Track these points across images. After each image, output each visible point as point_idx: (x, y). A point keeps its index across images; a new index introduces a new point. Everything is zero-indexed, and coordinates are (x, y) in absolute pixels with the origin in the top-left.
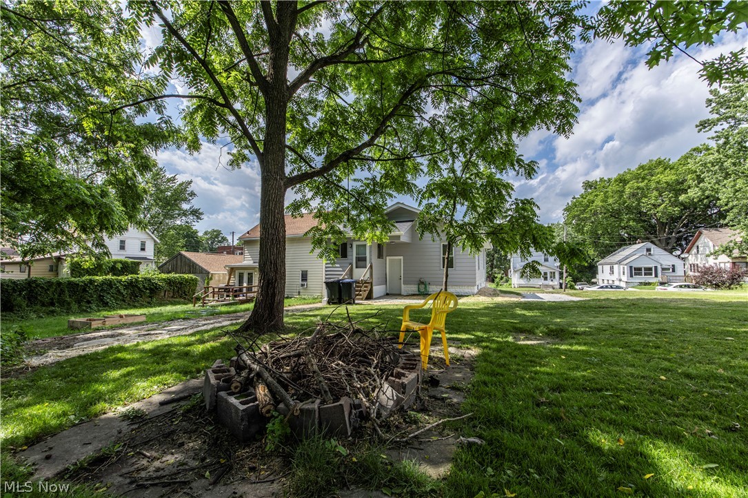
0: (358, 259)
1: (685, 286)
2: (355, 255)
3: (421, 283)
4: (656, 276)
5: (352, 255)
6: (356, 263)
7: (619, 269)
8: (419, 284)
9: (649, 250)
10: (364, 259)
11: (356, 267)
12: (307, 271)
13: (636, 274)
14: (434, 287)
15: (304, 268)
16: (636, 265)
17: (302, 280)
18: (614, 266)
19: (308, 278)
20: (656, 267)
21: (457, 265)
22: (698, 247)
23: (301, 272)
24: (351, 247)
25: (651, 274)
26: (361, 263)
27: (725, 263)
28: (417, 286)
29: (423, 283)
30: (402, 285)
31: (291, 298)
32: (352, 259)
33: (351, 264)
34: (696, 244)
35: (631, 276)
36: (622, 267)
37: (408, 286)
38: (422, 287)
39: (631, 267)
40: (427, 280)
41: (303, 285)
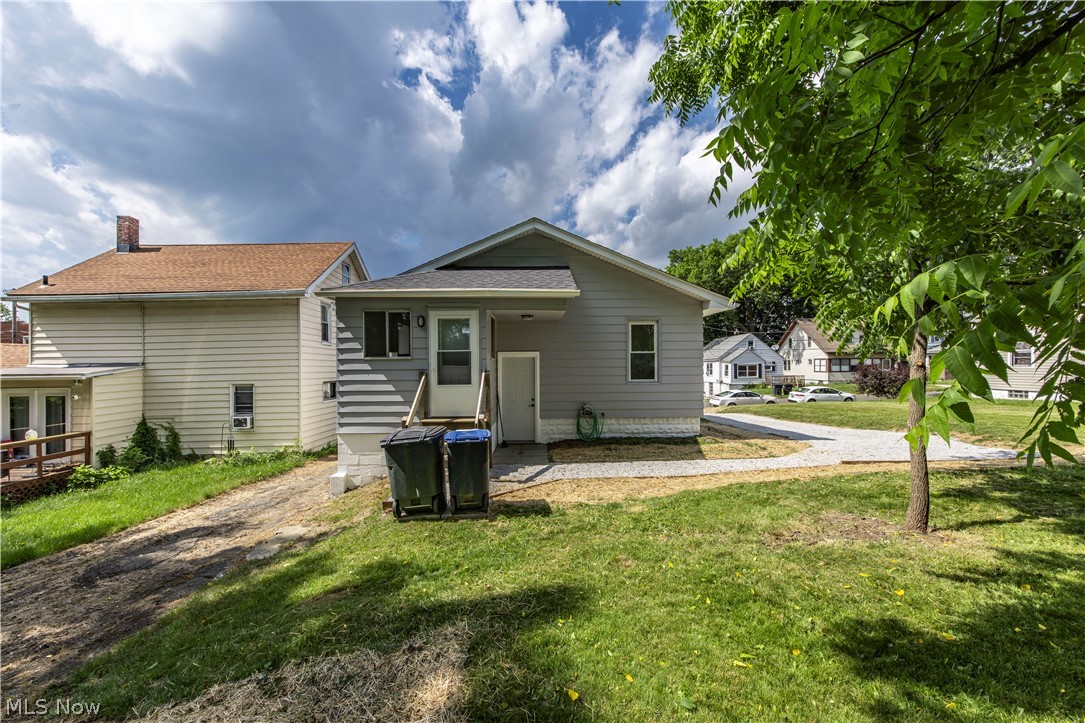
0: (444, 360)
1: (821, 390)
2: (434, 348)
3: (584, 412)
4: (760, 377)
5: (427, 349)
6: (439, 371)
7: (721, 368)
8: (578, 417)
9: (751, 343)
10: (464, 360)
11: (440, 382)
12: (251, 387)
13: (740, 375)
14: (613, 421)
15: (244, 380)
16: (739, 364)
17: (238, 410)
18: (714, 364)
19: (256, 404)
20: (760, 365)
21: (664, 371)
22: (790, 340)
23: (232, 391)
24: (424, 325)
25: (754, 374)
26: (452, 370)
27: (821, 360)
28: (575, 421)
29: (590, 414)
30: (539, 421)
31: (204, 458)
32: (427, 359)
33: (423, 372)
34: (789, 337)
35: (736, 377)
36: (723, 365)
37: (552, 421)
38: (586, 425)
39: (735, 365)
40: (595, 407)
41: (239, 423)
